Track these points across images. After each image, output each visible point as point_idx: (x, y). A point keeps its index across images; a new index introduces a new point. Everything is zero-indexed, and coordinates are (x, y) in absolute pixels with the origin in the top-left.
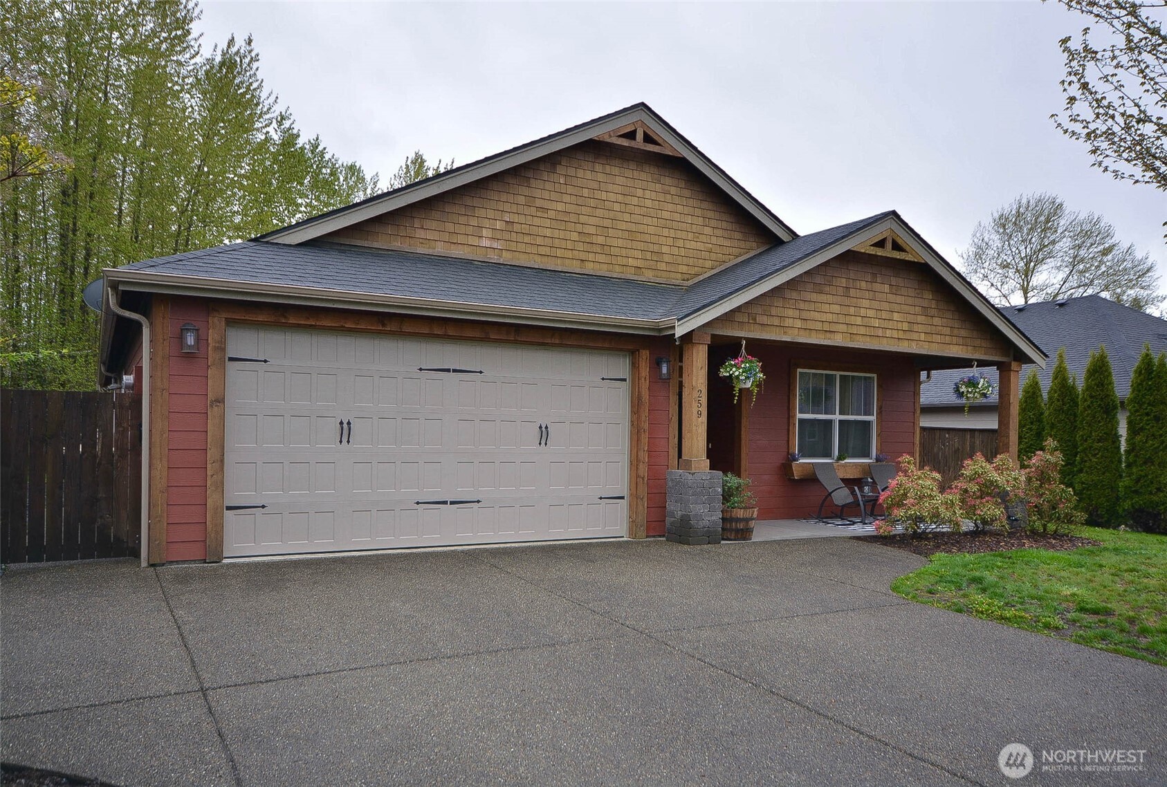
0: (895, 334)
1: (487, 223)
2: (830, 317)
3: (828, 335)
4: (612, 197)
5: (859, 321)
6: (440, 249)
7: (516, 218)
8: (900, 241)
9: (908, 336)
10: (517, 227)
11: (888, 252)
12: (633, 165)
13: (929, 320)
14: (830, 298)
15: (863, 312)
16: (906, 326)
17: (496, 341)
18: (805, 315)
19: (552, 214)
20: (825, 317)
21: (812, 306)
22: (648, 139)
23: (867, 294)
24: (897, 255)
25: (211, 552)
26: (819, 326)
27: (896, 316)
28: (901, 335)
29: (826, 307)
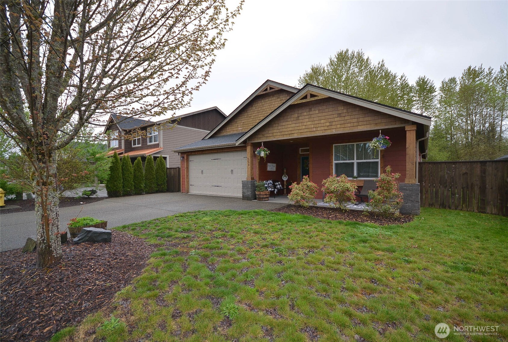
0: (323, 128)
1: (239, 124)
2: (291, 129)
3: (290, 135)
4: (266, 107)
5: (304, 127)
6: (232, 133)
7: (245, 121)
8: (313, 93)
9: (329, 128)
10: (245, 123)
11: (309, 99)
12: (271, 97)
13: (343, 118)
14: (290, 123)
15: (305, 124)
16: (328, 124)
17: (220, 152)
18: (281, 130)
19: (252, 117)
20: (288, 129)
21: (284, 127)
22: (271, 88)
23: (307, 117)
24: (313, 99)
25: (188, 192)
26: (287, 133)
27: (322, 121)
28: (326, 128)
29: (289, 126)
